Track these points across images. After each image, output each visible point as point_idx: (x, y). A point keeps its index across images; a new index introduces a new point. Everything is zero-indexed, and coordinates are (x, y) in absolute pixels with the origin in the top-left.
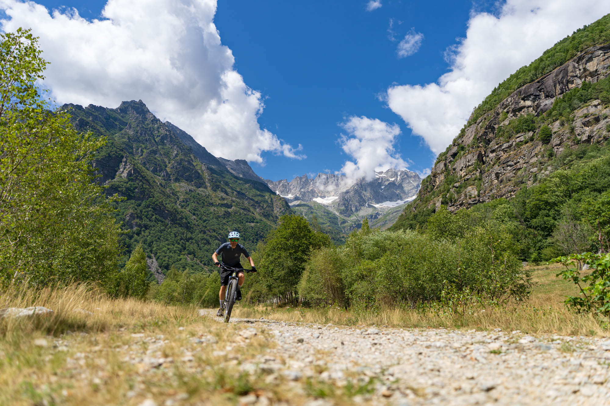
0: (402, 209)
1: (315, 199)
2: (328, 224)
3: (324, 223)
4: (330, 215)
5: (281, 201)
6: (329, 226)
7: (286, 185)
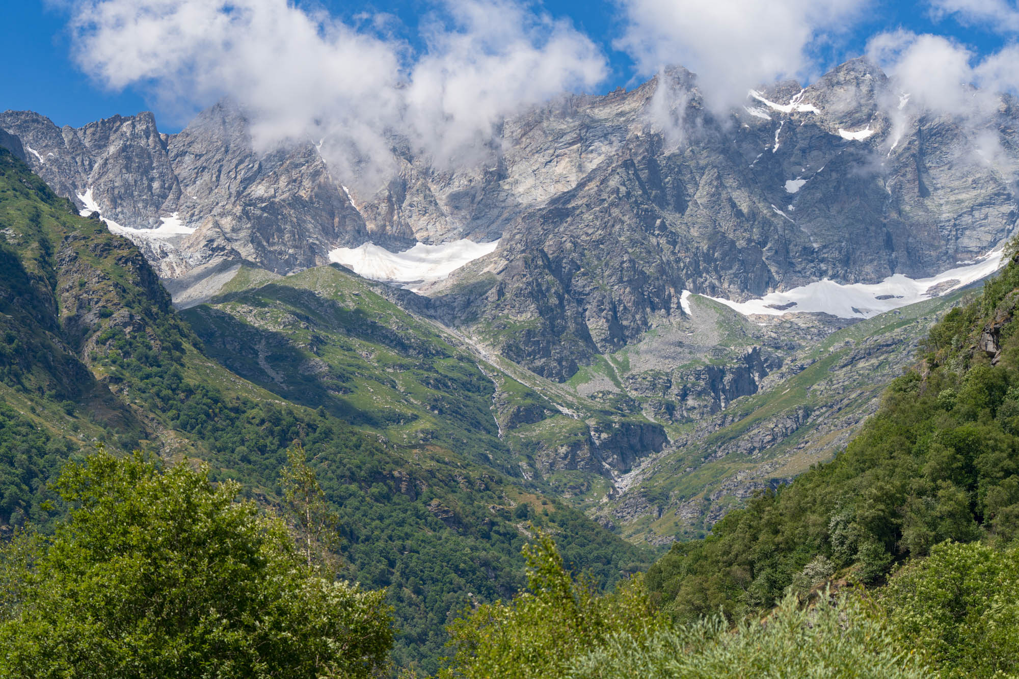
0: (915, 338)
1: (340, 255)
2: (425, 424)
3: (396, 419)
4: (441, 364)
5: (108, 263)
6: (432, 436)
7: (144, 153)
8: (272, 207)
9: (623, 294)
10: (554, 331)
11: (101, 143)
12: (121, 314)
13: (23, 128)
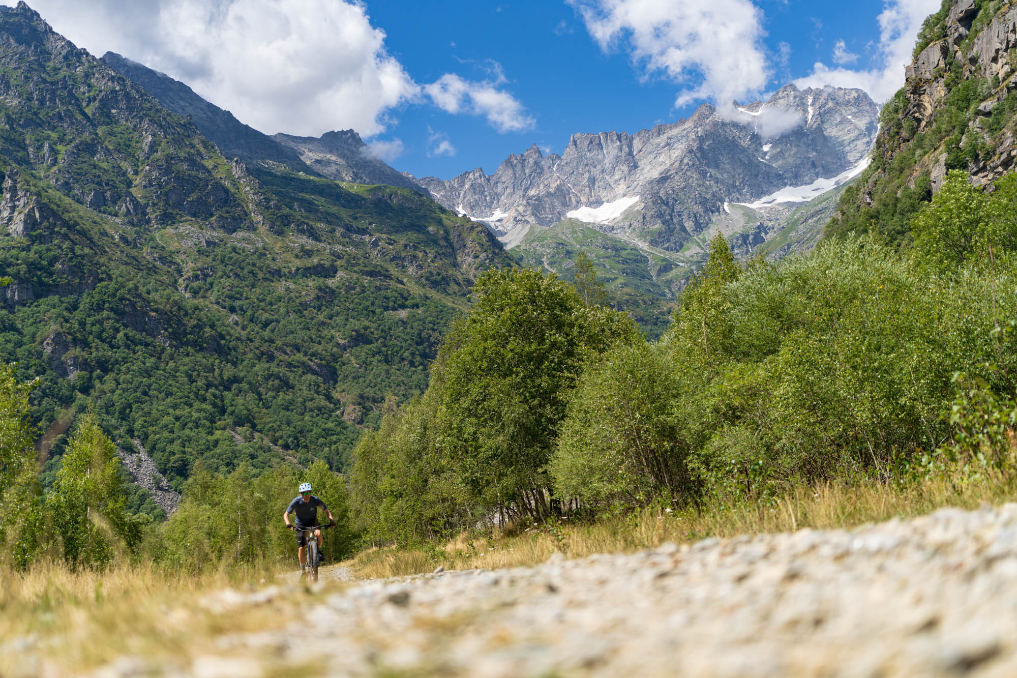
0: (832, 205)
1: (572, 214)
2: (621, 280)
3: (608, 280)
4: (624, 254)
5: (474, 234)
6: (625, 285)
7: (481, 185)
8: (539, 199)
9: (699, 209)
11: (462, 185)
12: (483, 256)
13: (428, 184)
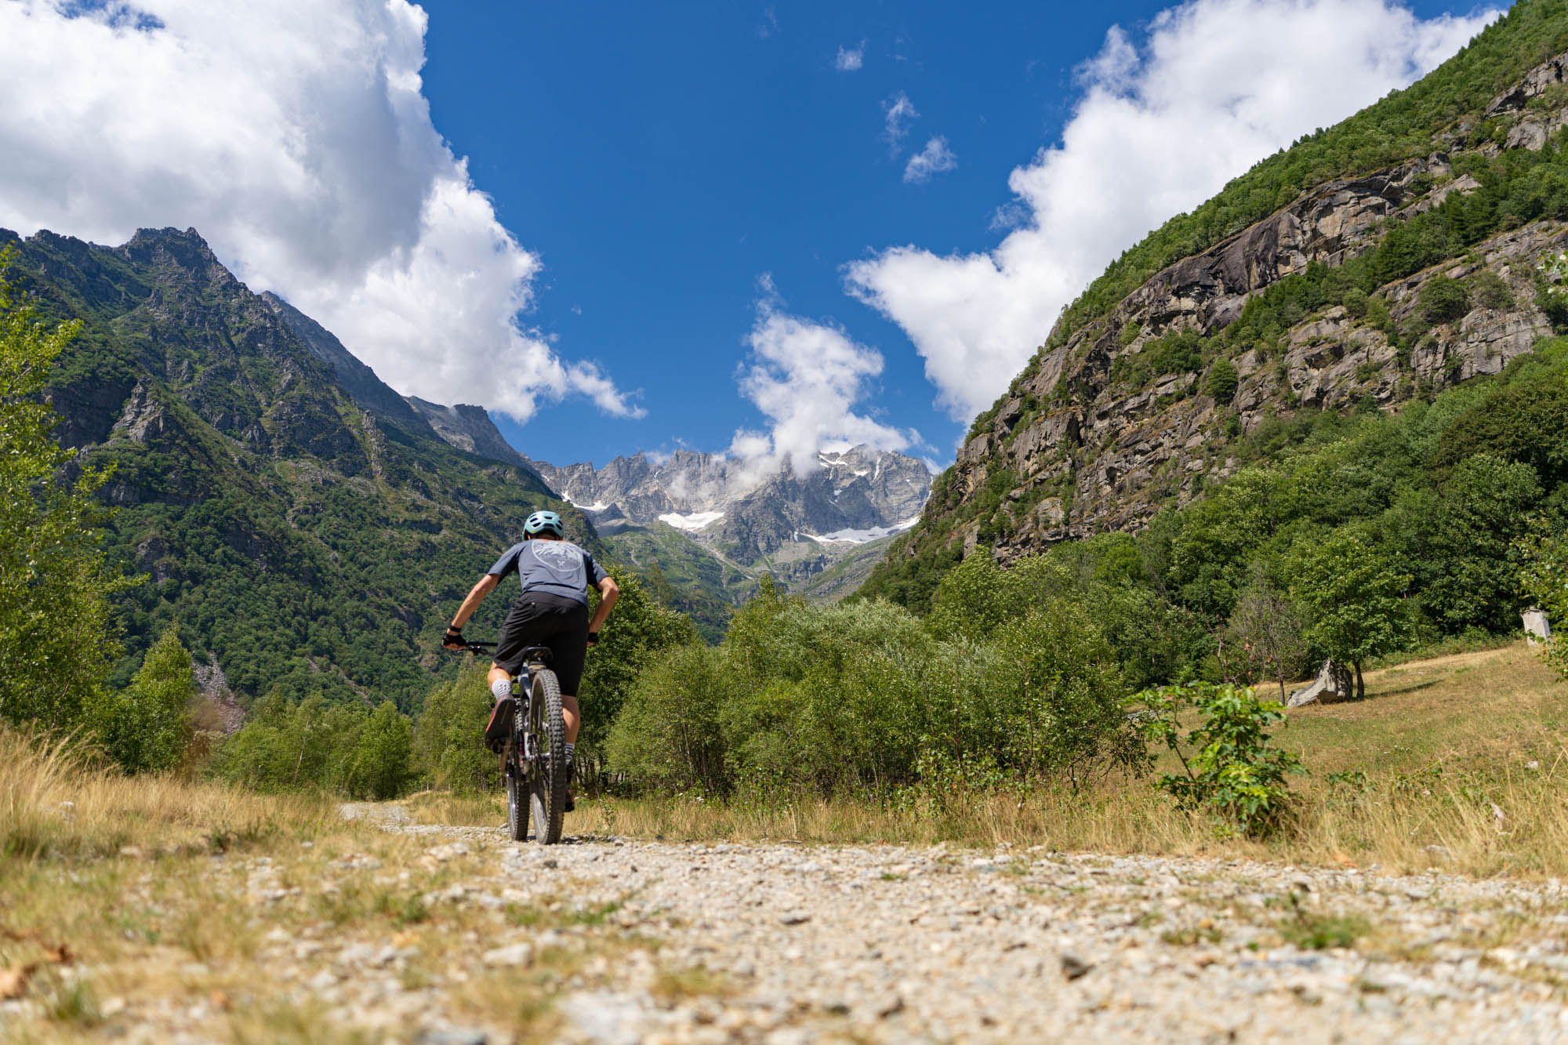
0: (883, 550)
1: (663, 517)
2: (695, 583)
3: (683, 580)
4: (702, 560)
5: (573, 519)
6: (698, 587)
7: (588, 478)
8: (637, 499)
9: (772, 533)
10: (746, 547)
11: (571, 474)
13: (541, 467)
